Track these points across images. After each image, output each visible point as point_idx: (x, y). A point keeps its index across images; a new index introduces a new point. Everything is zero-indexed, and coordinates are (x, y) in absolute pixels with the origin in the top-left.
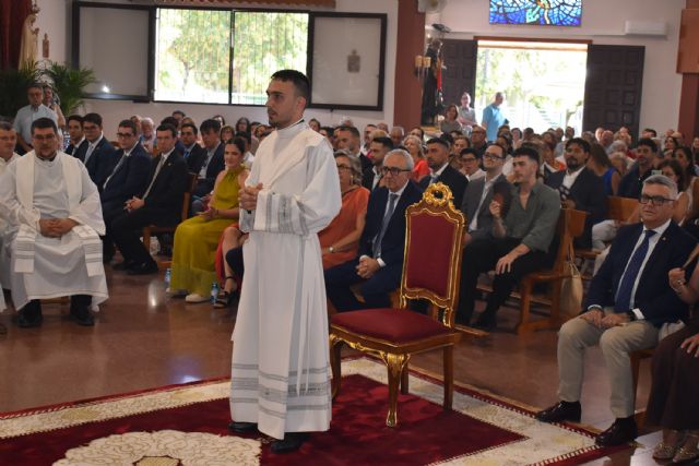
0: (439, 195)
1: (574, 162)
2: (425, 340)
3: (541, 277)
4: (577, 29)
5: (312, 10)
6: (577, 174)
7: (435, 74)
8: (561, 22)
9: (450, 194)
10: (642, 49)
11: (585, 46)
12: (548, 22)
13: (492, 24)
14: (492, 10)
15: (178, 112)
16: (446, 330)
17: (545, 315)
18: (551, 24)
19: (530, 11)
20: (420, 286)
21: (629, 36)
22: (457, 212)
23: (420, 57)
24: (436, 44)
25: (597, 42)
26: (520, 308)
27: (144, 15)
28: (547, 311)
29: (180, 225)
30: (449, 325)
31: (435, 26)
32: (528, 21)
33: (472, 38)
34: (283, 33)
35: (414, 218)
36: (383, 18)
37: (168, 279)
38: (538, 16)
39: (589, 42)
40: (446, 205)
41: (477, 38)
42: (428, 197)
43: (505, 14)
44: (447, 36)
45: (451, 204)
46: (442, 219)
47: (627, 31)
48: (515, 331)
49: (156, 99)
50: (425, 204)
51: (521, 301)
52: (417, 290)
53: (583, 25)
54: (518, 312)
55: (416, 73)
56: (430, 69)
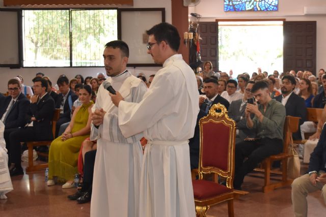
0: (219, 111)
1: (285, 90)
2: (218, 197)
3: (276, 157)
4: (276, 12)
5: (119, 7)
6: (288, 97)
7: (196, 43)
8: (266, 9)
9: (225, 110)
10: (315, 22)
11: (282, 22)
12: (259, 9)
13: (226, 12)
14: (225, 3)
15: (40, 74)
16: (229, 190)
17: (279, 180)
18: (261, 10)
19: (248, 3)
20: (211, 165)
21: (307, 15)
22: (231, 120)
23: (186, 33)
24: (195, 25)
25: (288, 20)
26: (265, 178)
27: (15, 15)
28: (281, 178)
29: (53, 142)
30: (230, 187)
31: (192, 14)
32: (247, 9)
33: (215, 21)
34: (98, 23)
35: (204, 125)
36: (163, 10)
37: (47, 174)
38: (253, 6)
39: (284, 20)
40: (223, 116)
41: (217, 21)
42: (212, 112)
43: (233, 5)
44: (201, 20)
45: (226, 116)
46: (222, 125)
47: (305, 13)
48: (262, 191)
49: (24, 66)
50: (210, 116)
51: (265, 173)
52: (209, 168)
53: (279, 10)
54: (263, 180)
55: (185, 43)
56: (193, 39)
